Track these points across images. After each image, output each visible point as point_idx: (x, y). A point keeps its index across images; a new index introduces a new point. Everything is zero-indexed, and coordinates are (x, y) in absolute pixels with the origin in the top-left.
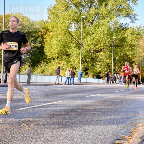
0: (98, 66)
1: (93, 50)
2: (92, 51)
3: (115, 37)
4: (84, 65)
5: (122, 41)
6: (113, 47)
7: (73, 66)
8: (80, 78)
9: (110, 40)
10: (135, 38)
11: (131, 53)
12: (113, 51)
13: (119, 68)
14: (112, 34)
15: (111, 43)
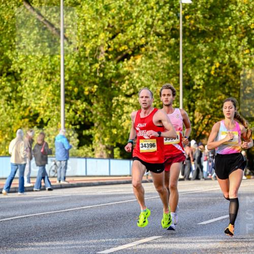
0: (126, 108)
1: (107, 52)
2: (102, 57)
4: (75, 111)
5: (216, 15)
6: (181, 39)
7: (30, 112)
8: (63, 163)
9: (171, 13)
12: (184, 51)
13: (204, 117)
15: (175, 22)
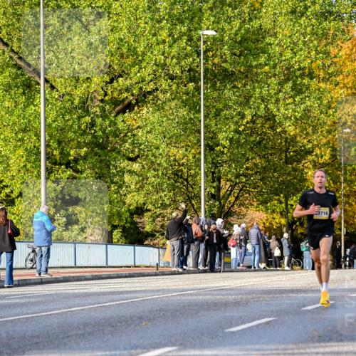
1: (102, 101)
3: (211, 33)
6: (202, 84)
9: (189, 48)
10: (313, 33)
11: (294, 111)
14: (194, 17)
15: (194, 60)
